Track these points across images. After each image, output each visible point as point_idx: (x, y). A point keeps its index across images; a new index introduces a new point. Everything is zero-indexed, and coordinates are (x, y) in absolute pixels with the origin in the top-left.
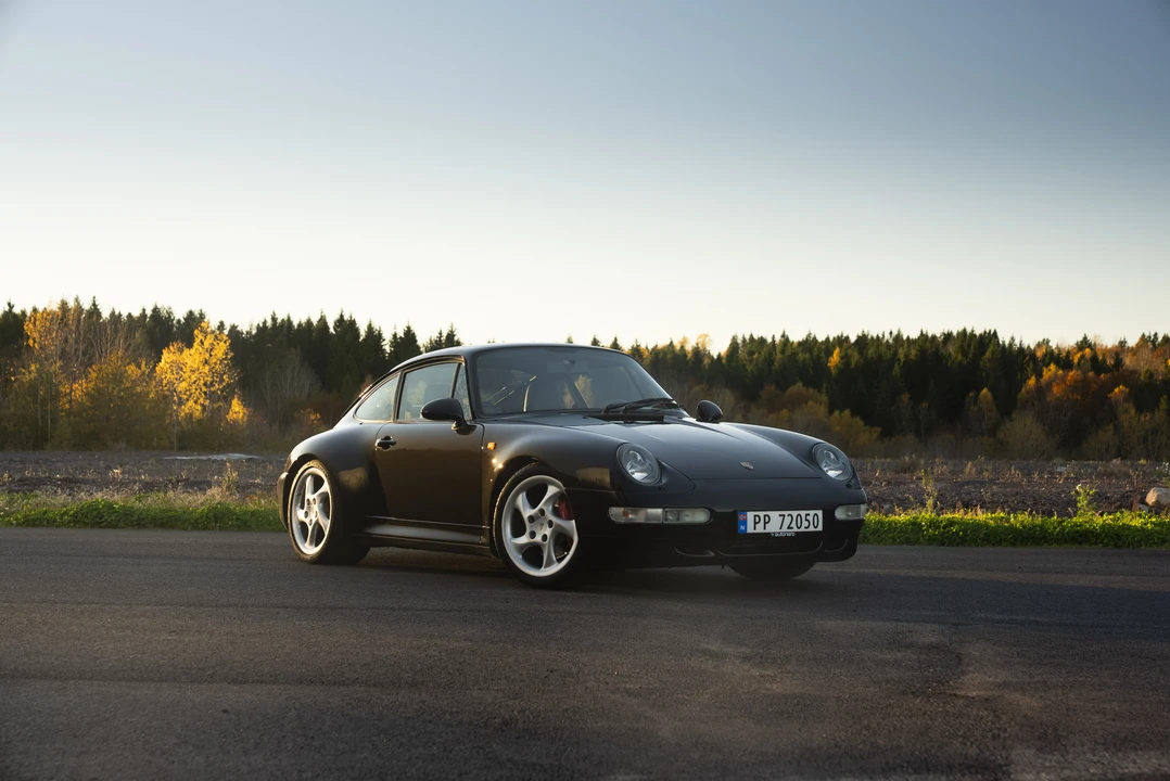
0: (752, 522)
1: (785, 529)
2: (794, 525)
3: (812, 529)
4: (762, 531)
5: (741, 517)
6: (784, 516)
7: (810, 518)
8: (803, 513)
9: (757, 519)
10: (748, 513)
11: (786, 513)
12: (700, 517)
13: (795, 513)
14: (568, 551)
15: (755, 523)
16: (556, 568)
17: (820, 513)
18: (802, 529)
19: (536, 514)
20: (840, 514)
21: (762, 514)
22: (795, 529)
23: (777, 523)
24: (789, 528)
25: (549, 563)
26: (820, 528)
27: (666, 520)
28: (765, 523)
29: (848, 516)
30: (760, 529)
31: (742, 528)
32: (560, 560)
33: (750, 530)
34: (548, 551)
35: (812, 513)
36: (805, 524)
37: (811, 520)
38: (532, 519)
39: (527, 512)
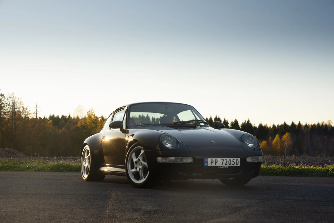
0: (210, 162)
1: (224, 165)
2: (228, 163)
3: (235, 165)
4: (214, 165)
5: (205, 160)
6: (223, 160)
7: (235, 161)
8: (232, 159)
9: (212, 161)
10: (208, 159)
11: (224, 159)
12: (189, 160)
13: (228, 159)
14: (147, 174)
15: (211, 163)
16: (143, 180)
17: (239, 159)
18: (231, 165)
19: (137, 161)
20: (249, 160)
21: (214, 159)
22: (228, 165)
23: (220, 162)
24: (225, 164)
25: (142, 179)
26: (239, 165)
27: (176, 161)
28: (215, 163)
29: (253, 160)
30: (213, 165)
31: (206, 164)
32: (145, 178)
33: (209, 165)
34: (141, 174)
35: (235, 159)
36: (233, 163)
37: (235, 162)
38: (136, 162)
39: (135, 160)
